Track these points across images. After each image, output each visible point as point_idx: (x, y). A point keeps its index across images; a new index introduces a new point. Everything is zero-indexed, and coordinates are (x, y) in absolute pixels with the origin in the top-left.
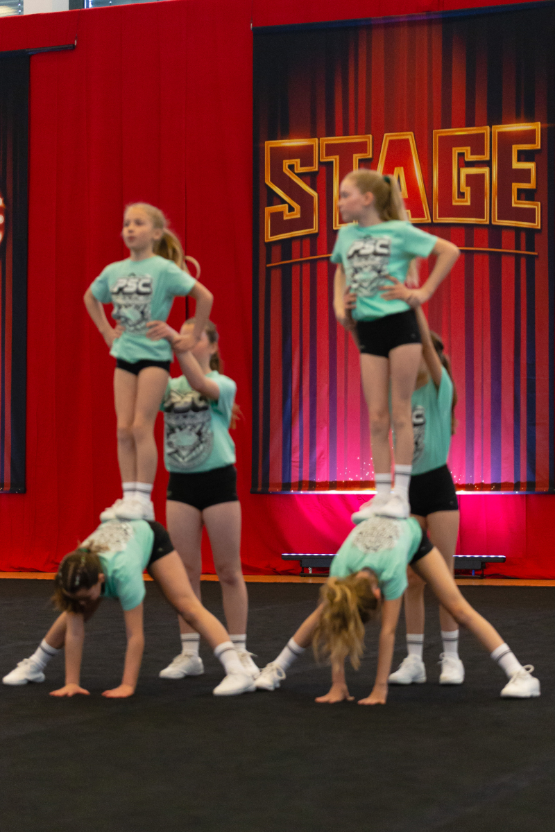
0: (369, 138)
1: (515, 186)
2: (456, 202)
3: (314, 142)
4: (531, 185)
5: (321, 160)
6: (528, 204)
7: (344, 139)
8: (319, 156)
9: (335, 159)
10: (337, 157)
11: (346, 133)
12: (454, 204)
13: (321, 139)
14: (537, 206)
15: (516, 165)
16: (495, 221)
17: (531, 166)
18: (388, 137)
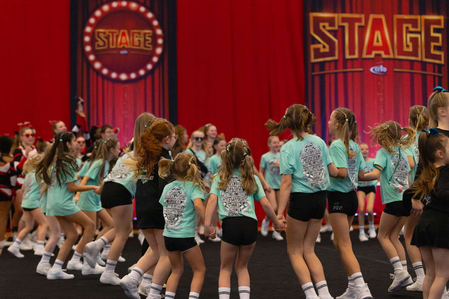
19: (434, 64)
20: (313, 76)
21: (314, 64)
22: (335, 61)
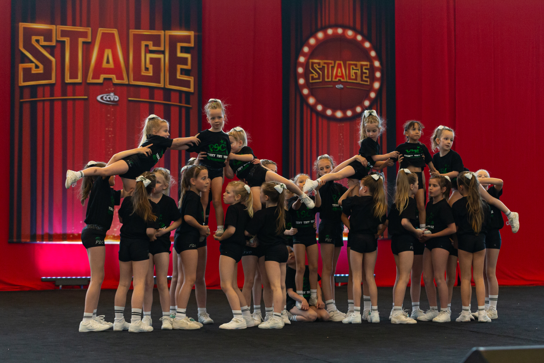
0: (89, 29)
1: (179, 67)
3: (53, 27)
4: (188, 67)
5: (58, 39)
6: (187, 78)
7: (73, 28)
8: (56, 37)
9: (67, 40)
10: (68, 38)
11: (74, 24)
12: (143, 74)
13: (58, 26)
14: (191, 79)
15: (180, 55)
16: (167, 86)
17: (188, 56)
18: (101, 31)
19: (181, 92)
20: (21, 104)
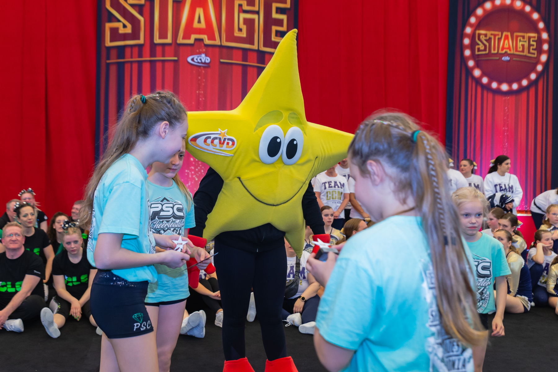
2: (237, 34)
21: (109, 48)
22: (140, 46)
